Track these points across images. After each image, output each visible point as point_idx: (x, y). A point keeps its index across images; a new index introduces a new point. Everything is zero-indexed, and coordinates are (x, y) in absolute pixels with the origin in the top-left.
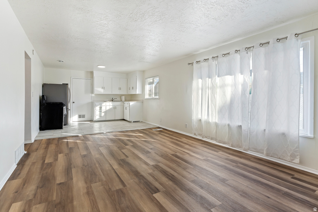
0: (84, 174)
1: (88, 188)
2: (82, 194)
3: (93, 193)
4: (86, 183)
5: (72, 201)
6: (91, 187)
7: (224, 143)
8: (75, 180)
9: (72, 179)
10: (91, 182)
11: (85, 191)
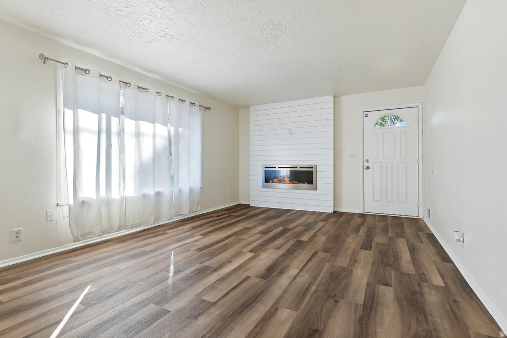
0: (347, 284)
1: (353, 265)
2: (362, 264)
3: (351, 260)
4: (351, 271)
5: (374, 263)
6: (349, 265)
7: (139, 225)
8: (364, 281)
9: (368, 284)
10: (344, 269)
11: (357, 264)
